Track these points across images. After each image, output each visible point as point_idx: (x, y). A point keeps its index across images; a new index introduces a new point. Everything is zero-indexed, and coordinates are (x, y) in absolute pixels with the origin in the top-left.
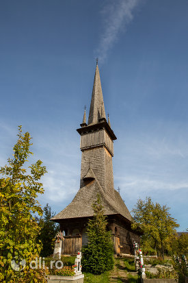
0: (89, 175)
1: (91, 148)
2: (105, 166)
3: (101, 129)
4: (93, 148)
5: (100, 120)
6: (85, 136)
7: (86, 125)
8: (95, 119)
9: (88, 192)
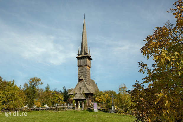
0: (81, 78)
2: (87, 74)
3: (86, 58)
4: (82, 66)
5: (85, 54)
6: (79, 60)
7: (80, 55)
8: (83, 53)
9: (81, 84)
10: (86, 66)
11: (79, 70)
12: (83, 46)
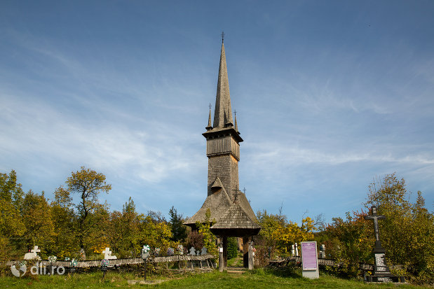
0: (215, 185)
1: (217, 155)
2: (231, 175)
3: (228, 135)
4: (219, 156)
5: (226, 125)
6: (211, 142)
7: (212, 128)
8: (221, 123)
9: (216, 199)
10: (228, 154)
11: (210, 165)
12: (221, 107)
